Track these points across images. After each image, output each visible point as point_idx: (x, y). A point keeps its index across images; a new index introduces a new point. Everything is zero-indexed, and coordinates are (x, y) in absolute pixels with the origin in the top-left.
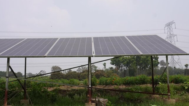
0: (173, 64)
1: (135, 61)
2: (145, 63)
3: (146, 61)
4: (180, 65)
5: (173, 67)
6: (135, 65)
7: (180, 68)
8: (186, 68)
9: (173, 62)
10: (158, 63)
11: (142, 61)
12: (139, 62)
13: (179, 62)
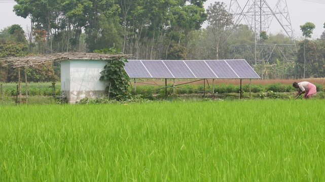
0: (258, 18)
1: (114, 8)
2: (153, 14)
3: (160, 8)
4: (285, 22)
5: (258, 32)
6: (114, 22)
8: (304, 37)
9: (258, 9)
10: (204, 17)
11: (145, 8)
12: (131, 10)
13: (283, 12)
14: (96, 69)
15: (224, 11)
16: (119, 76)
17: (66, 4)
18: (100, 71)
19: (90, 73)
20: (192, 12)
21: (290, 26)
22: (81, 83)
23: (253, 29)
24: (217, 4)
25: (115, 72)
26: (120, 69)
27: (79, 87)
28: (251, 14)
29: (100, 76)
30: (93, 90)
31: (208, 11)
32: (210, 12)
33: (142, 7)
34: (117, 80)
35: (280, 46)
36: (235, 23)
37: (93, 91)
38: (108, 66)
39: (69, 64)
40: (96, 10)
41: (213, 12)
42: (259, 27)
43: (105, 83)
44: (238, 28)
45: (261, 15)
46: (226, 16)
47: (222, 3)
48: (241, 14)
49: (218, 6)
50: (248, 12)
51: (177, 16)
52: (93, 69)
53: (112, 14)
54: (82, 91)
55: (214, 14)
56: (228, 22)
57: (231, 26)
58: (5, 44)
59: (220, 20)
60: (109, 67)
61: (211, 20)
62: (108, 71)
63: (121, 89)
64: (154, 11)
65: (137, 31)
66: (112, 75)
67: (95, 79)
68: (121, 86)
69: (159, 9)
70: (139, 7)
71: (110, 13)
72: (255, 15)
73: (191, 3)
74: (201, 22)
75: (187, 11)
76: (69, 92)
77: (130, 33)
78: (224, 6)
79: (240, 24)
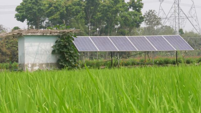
0: (177, 21)
2: (108, 18)
4: (195, 23)
5: (178, 30)
6: (81, 22)
7: (195, 32)
9: (177, 15)
10: (142, 19)
11: (102, 14)
12: (93, 15)
13: (193, 16)
14: (49, 44)
15: (155, 16)
16: (69, 49)
17: (48, 12)
18: (52, 45)
19: (43, 47)
20: (133, 15)
21: (198, 26)
22: (35, 57)
23: (174, 28)
24: (150, 11)
25: (65, 46)
26: (69, 44)
27: (33, 60)
28: (172, 18)
29: (52, 50)
30: (46, 62)
31: (144, 16)
32: (146, 17)
33: (100, 13)
34: (66, 53)
35: (192, 39)
36: (162, 23)
37: (45, 64)
38: (58, 41)
39: (24, 40)
40: (70, 16)
41: (148, 16)
42: (178, 27)
43: (56, 56)
44: (164, 28)
45: (179, 19)
46: (156, 19)
47: (154, 11)
48: (166, 18)
49: (151, 13)
50: (171, 17)
51: (123, 18)
52: (45, 44)
53: (80, 17)
54: (36, 64)
55: (148, 18)
56: (158, 23)
57: (160, 26)
58: (10, 39)
59: (153, 22)
60: (60, 42)
61: (147, 22)
62: (59, 45)
63: (70, 61)
64: (108, 16)
65: (98, 29)
66: (63, 49)
67: (47, 52)
68: (70, 59)
69: (112, 14)
70: (98, 13)
71: (78, 17)
72: (175, 19)
73: (133, 10)
74: (140, 22)
75: (130, 15)
76: (24, 64)
77: (93, 31)
78: (155, 13)
79: (165, 25)
